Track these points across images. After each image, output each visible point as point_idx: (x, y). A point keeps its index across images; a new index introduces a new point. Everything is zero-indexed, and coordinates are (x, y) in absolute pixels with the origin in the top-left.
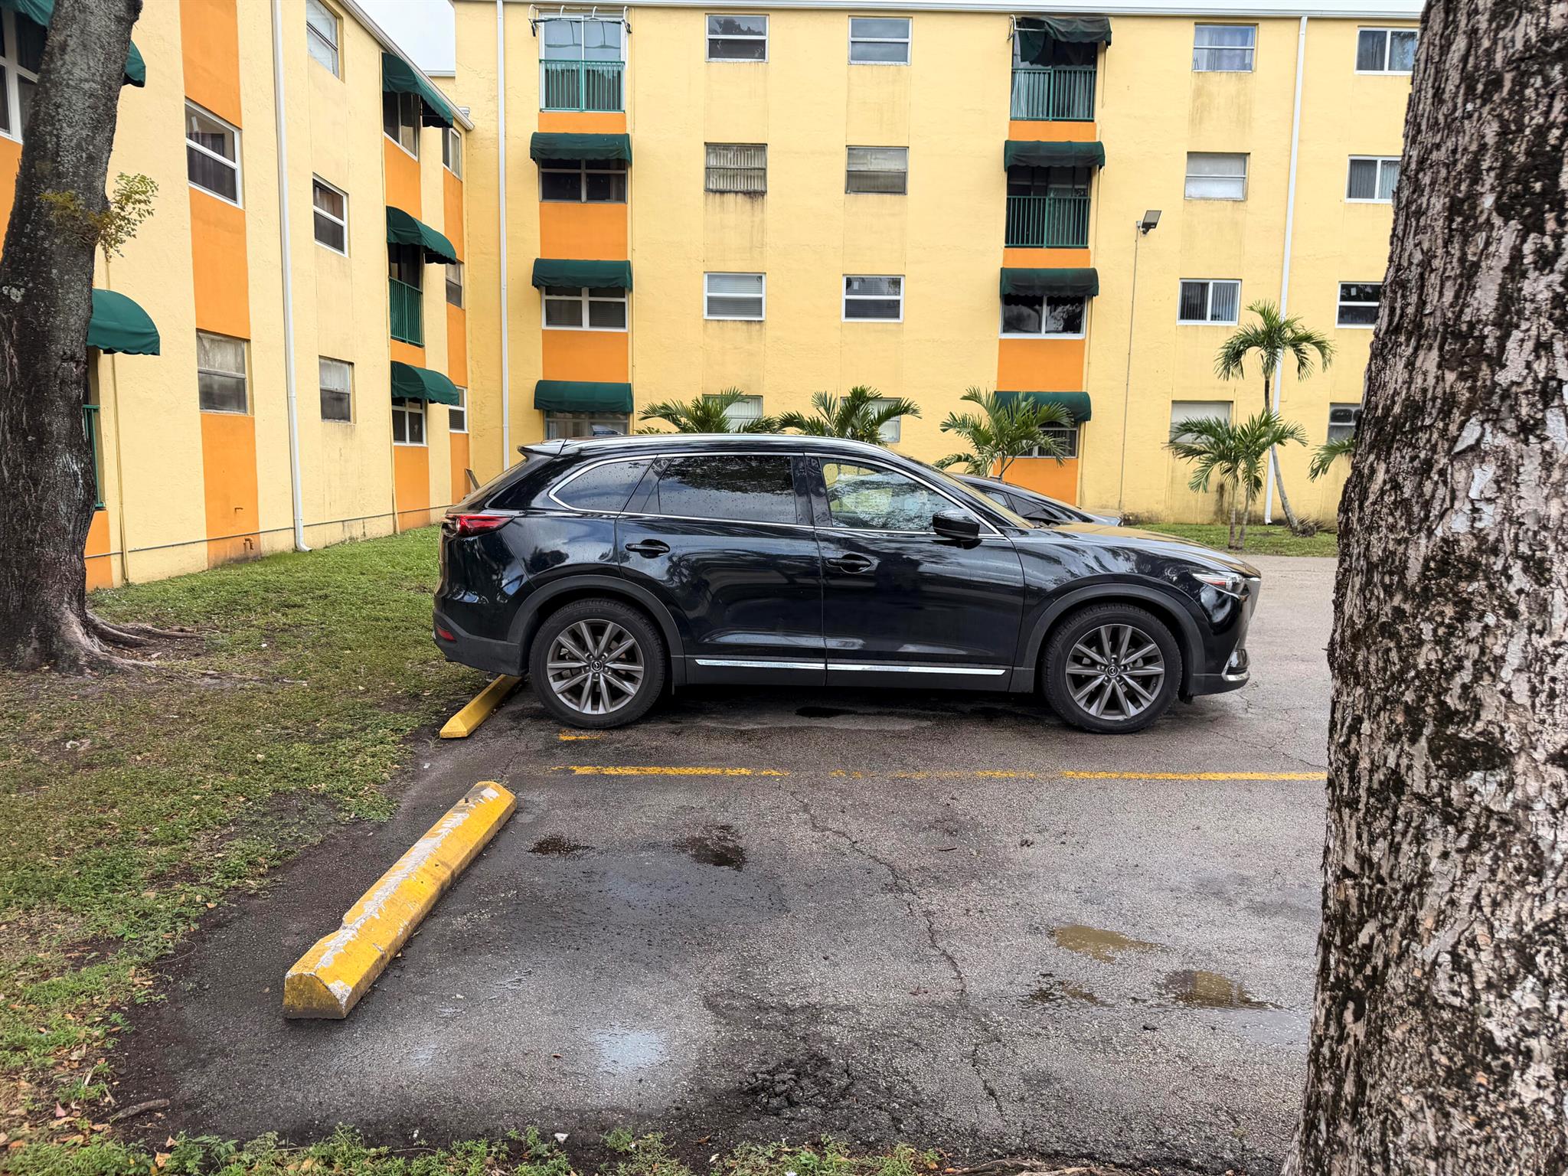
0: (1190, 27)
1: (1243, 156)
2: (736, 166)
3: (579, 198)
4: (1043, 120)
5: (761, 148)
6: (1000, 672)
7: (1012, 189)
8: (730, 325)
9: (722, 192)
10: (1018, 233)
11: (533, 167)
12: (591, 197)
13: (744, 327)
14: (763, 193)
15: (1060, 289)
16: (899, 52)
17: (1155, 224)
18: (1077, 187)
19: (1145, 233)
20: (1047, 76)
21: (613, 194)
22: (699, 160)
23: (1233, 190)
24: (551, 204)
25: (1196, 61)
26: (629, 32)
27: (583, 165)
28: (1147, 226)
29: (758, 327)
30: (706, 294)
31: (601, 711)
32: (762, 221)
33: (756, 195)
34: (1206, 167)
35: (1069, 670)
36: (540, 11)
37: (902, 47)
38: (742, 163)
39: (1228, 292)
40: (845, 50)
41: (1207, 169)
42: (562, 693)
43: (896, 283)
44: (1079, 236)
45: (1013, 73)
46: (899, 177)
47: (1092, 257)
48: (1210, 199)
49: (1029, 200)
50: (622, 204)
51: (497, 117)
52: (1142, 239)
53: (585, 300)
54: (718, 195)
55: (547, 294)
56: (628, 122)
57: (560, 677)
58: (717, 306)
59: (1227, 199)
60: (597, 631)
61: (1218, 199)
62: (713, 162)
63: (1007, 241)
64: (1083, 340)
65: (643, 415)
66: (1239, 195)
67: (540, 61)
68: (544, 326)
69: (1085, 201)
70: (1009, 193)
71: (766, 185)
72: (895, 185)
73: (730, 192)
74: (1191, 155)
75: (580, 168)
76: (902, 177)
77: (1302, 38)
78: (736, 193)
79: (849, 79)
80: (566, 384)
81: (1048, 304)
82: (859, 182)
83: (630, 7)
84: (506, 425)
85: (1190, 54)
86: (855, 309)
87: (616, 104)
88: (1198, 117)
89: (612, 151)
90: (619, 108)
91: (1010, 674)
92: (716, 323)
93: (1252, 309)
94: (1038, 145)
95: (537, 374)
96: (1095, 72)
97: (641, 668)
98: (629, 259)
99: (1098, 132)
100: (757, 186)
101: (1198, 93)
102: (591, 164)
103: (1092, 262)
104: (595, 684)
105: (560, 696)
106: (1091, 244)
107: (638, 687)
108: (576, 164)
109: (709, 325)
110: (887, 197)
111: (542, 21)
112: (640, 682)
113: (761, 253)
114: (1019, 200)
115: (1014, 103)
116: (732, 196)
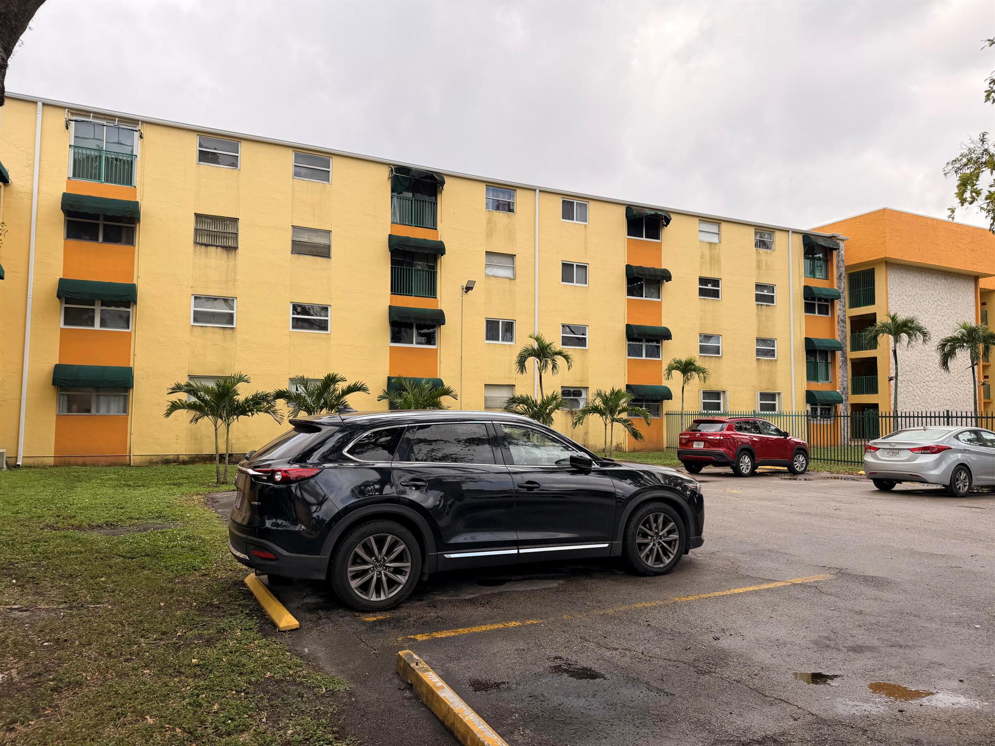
0: (483, 187)
1: (512, 256)
2: (216, 230)
3: (97, 240)
4: (408, 225)
5: (235, 220)
6: (606, 545)
7: (393, 262)
8: (210, 329)
9: (207, 245)
10: (397, 287)
11: (61, 216)
12: (107, 239)
13: (221, 331)
14: (236, 248)
15: (425, 320)
16: (325, 176)
17: (472, 288)
18: (429, 264)
19: (466, 292)
20: (410, 202)
21: (124, 239)
22: (190, 224)
23: (508, 273)
24: (73, 242)
25: (487, 204)
26: (141, 137)
27: (102, 218)
28: (468, 289)
29: (231, 331)
30: (193, 309)
31: (383, 597)
32: (235, 265)
33: (231, 249)
34: (495, 260)
35: (638, 541)
36: (72, 114)
37: (326, 173)
38: (220, 228)
39: (509, 327)
40: (291, 170)
41: (495, 261)
42: (356, 588)
43: (325, 309)
44: (431, 291)
45: (392, 197)
46: (324, 248)
47: (439, 303)
48: (498, 277)
49: (404, 269)
50: (132, 247)
51: (33, 179)
52: (465, 296)
53: (98, 309)
54: (203, 247)
55: (66, 303)
56: (138, 194)
57: (354, 577)
58: (199, 317)
59: (506, 278)
60: (380, 542)
61: (502, 277)
62: (199, 227)
63: (392, 291)
64: (437, 349)
65: (170, 391)
66: (511, 276)
67: (70, 146)
68: (62, 325)
69: (434, 272)
70: (392, 264)
71: (237, 244)
72: (324, 252)
73: (212, 245)
74: (488, 253)
75: (99, 220)
76: (328, 247)
77: (537, 200)
78: (217, 246)
79: (293, 187)
80: (80, 368)
81: (417, 328)
82: (299, 248)
83: (143, 122)
84: (24, 396)
85: (484, 201)
86: (298, 324)
87: (128, 180)
88: (490, 233)
89: (127, 212)
90: (131, 184)
91: (611, 546)
92: (200, 328)
93: (531, 337)
94: (408, 239)
95: (55, 360)
96: (437, 203)
97: (409, 564)
98: (135, 282)
99: (439, 236)
100: (231, 243)
101: (489, 221)
102: (107, 218)
103: (439, 306)
104: (379, 580)
105: (355, 591)
106: (438, 296)
107: (407, 577)
108: (96, 217)
109: (195, 329)
110: (319, 259)
111: (73, 121)
112: (408, 574)
113: (234, 285)
114: (398, 268)
115: (393, 214)
116: (214, 248)
